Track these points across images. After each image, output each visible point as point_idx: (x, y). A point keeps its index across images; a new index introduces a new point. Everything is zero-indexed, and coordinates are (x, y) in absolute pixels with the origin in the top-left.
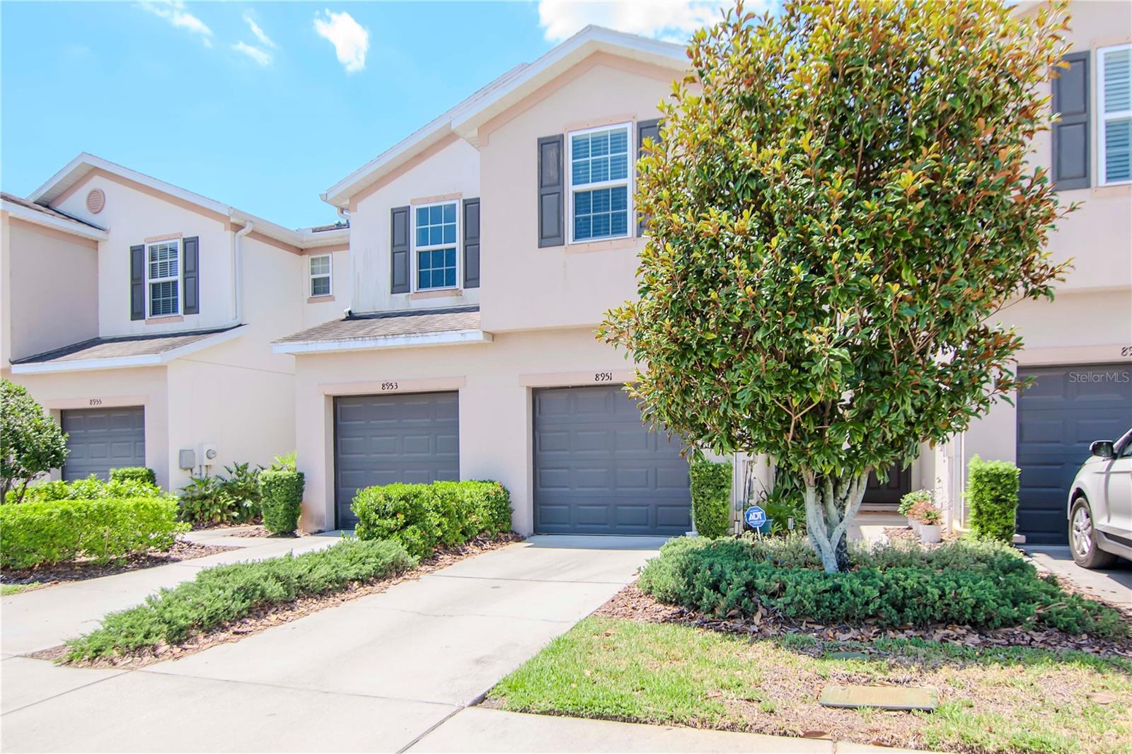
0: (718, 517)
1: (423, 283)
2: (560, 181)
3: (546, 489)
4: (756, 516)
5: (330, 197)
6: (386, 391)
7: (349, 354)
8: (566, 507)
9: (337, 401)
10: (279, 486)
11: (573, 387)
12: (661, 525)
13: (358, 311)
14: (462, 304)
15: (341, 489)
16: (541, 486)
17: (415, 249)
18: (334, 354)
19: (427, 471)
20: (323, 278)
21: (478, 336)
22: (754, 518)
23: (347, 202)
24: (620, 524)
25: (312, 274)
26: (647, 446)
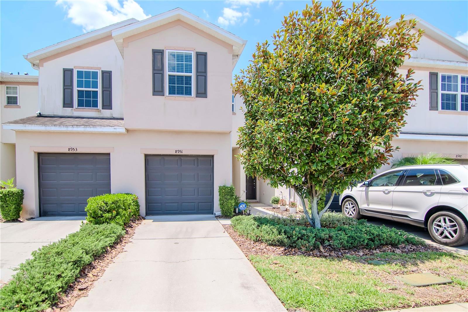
0: (231, 207)
1: (80, 104)
2: (162, 69)
3: (150, 197)
4: (243, 206)
5: (29, 57)
6: (71, 152)
7: (49, 133)
8: (160, 204)
9: (40, 155)
10: (11, 196)
11: (163, 155)
12: (200, 210)
13: (44, 113)
14: (101, 116)
15: (42, 197)
16: (148, 196)
17: (76, 89)
18: (40, 132)
19: (91, 189)
20: (14, 97)
21: (123, 130)
22: (242, 207)
23: (38, 62)
24: (184, 210)
25: (7, 94)
26: (194, 180)
